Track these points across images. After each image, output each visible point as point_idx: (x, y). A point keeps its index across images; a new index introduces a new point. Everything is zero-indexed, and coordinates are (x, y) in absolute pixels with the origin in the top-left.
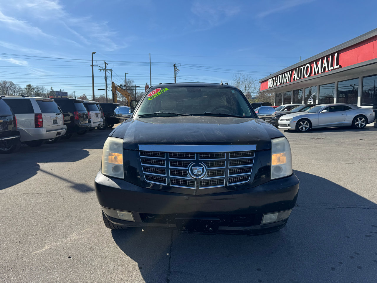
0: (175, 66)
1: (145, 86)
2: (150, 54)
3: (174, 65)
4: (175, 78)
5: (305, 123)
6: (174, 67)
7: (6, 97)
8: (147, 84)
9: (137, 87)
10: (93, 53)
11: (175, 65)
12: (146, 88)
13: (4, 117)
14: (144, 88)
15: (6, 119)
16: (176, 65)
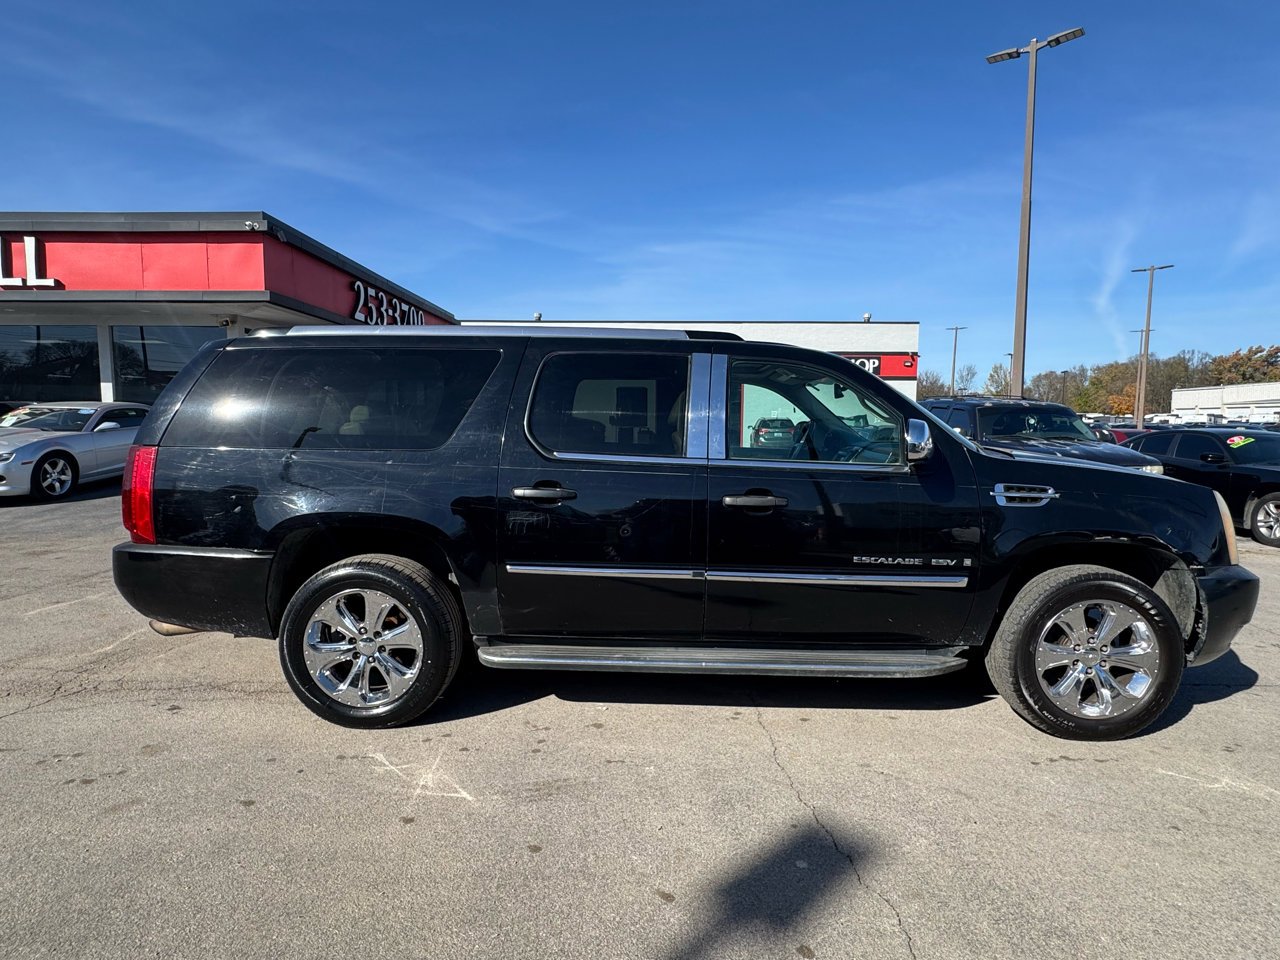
5: (59, 468)
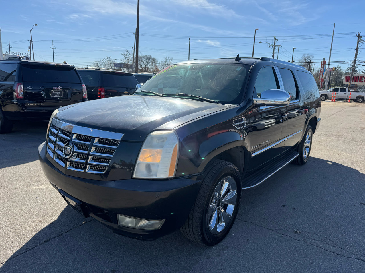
0: (359, 36)
1: (322, 61)
2: (335, 24)
3: (357, 35)
4: (357, 50)
6: (357, 38)
7: (144, 74)
8: (324, 59)
9: (312, 62)
10: (256, 30)
11: (359, 34)
12: (323, 64)
13: (130, 89)
14: (321, 64)
15: (132, 91)
16: (361, 35)
